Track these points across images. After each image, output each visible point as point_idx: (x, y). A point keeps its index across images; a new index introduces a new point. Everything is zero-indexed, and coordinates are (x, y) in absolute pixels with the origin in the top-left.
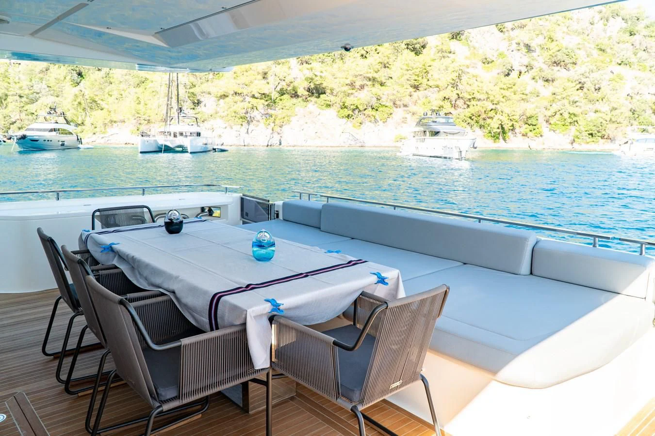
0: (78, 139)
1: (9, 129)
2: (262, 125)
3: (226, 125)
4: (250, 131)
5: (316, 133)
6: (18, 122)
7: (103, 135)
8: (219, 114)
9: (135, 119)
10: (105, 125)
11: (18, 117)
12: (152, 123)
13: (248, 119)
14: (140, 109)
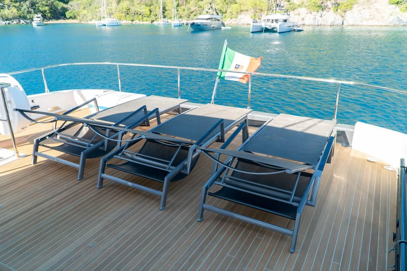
0: (222, 23)
1: (190, 16)
2: (332, 11)
3: (308, 11)
4: (323, 15)
5: (370, 16)
6: (194, 12)
7: (236, 19)
8: (304, 4)
9: (254, 9)
10: (237, 13)
11: (194, 9)
12: (263, 11)
13: (323, 7)
14: (257, 3)
